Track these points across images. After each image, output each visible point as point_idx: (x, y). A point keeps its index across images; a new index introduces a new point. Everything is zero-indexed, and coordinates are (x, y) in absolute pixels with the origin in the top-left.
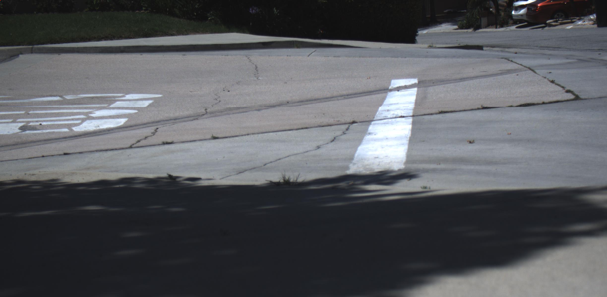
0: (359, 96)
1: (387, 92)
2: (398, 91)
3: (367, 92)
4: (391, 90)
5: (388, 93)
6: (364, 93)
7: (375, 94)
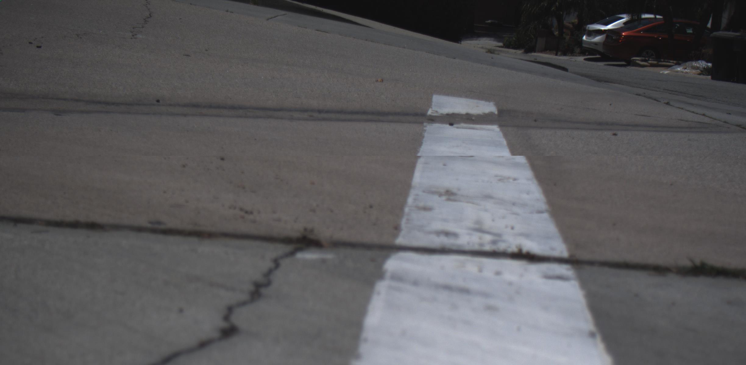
0: (350, 120)
1: (422, 123)
2: (451, 124)
3: (373, 113)
4: (432, 120)
5: (425, 124)
6: (364, 113)
7: (391, 121)
